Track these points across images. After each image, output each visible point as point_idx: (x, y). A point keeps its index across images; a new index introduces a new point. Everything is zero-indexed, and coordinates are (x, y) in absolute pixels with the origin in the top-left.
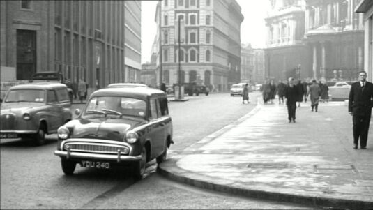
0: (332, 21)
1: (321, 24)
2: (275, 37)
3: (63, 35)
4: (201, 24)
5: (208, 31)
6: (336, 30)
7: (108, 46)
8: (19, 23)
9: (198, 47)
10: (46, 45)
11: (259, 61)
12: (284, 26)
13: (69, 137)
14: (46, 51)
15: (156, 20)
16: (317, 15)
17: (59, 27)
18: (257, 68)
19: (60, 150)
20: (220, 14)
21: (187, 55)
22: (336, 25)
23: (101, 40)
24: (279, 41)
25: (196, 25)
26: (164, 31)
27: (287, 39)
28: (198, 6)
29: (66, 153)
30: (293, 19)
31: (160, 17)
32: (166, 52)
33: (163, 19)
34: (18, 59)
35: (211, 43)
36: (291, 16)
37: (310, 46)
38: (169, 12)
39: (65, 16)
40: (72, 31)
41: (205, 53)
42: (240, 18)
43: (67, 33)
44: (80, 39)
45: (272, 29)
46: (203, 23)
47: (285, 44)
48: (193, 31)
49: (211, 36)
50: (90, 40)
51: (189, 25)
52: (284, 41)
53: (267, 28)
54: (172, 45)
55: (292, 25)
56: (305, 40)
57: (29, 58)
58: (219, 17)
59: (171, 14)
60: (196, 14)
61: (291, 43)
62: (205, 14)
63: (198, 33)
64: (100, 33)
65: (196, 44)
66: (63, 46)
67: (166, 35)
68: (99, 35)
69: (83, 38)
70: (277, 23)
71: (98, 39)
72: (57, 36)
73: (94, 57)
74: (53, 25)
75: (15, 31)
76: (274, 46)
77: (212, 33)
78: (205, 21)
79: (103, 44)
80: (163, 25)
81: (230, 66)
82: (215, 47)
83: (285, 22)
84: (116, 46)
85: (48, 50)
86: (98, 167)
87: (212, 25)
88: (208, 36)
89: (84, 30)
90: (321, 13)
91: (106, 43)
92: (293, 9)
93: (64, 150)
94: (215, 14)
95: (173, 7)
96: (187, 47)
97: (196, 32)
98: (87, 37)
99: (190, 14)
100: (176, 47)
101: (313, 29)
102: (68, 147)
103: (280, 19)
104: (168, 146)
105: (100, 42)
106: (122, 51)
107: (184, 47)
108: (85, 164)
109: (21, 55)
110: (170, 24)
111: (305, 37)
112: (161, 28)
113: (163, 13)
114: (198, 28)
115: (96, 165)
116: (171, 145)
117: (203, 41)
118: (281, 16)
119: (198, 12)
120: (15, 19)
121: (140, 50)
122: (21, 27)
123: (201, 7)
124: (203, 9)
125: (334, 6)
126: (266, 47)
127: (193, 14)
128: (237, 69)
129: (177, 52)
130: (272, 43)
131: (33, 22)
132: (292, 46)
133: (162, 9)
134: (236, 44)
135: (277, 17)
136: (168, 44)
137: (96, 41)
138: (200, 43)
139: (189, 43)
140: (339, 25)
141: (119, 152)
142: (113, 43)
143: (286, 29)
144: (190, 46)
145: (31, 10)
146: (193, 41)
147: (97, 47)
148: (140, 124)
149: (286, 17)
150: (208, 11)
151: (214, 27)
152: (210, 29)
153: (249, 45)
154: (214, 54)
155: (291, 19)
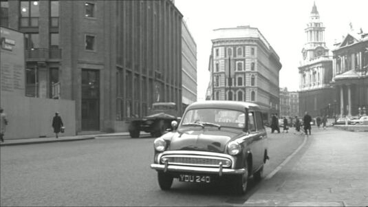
0: (356, 68)
1: (347, 70)
2: (307, 82)
3: (125, 74)
4: (247, 70)
5: (253, 76)
6: (360, 74)
7: (167, 86)
8: (83, 63)
9: (244, 89)
10: (108, 83)
11: (294, 101)
12: (315, 73)
13: (166, 150)
14: (108, 87)
15: (209, 69)
16: (343, 63)
17: (121, 67)
18: (292, 107)
19: (156, 163)
20: (263, 62)
21: (235, 95)
22: (359, 71)
23: (161, 80)
24: (311, 85)
25: (243, 71)
26: (216, 76)
27: (317, 83)
28: (244, 56)
29: (163, 166)
30: (322, 67)
31: (213, 65)
32: (218, 93)
33: (215, 66)
34: (82, 94)
35: (256, 85)
36: (321, 65)
37: (338, 88)
38: (220, 61)
39: (126, 57)
40: (134, 71)
41: (250, 94)
42: (279, 66)
43: (129, 72)
44: (141, 79)
45: (304, 76)
46: (248, 69)
47: (316, 87)
48: (240, 76)
49: (256, 80)
50: (151, 80)
51: (237, 71)
52: (314, 85)
53: (300, 75)
54: (223, 88)
55: (321, 72)
56: (333, 83)
57: (93, 94)
58: (262, 64)
59: (222, 63)
60: (243, 62)
61: (321, 86)
62: (250, 62)
63: (245, 77)
64: (160, 74)
65: (243, 86)
66: (125, 83)
67: (217, 80)
68: (159, 76)
69: (144, 78)
70: (309, 70)
71: (157, 79)
72: (119, 74)
73: (154, 95)
74: (115, 64)
75: (80, 70)
76: (306, 89)
77: (256, 77)
78: (250, 67)
79: (163, 84)
80: (215, 71)
81: (271, 105)
82: (259, 89)
83: (316, 69)
84: (174, 86)
85: (110, 87)
86: (198, 181)
87: (256, 70)
88: (253, 79)
89: (144, 71)
90: (346, 61)
91: (166, 84)
92: (322, 59)
93: (161, 163)
94: (258, 61)
95: (223, 57)
96: (235, 89)
97: (243, 77)
98: (148, 76)
99: (237, 62)
100: (226, 89)
101: (339, 74)
102: (165, 159)
103: (311, 67)
104: (265, 161)
105: (160, 82)
106: (180, 91)
107: (233, 89)
108: (184, 178)
109: (86, 91)
110: (220, 71)
111: (333, 80)
112: (213, 74)
113: (215, 62)
114: (244, 73)
115: (195, 179)
116: (267, 160)
117: (248, 83)
118: (312, 65)
119: (244, 60)
120: (79, 60)
121: (196, 92)
122: (85, 66)
123: (246, 56)
124: (249, 58)
125: (358, 55)
126: (300, 90)
127: (240, 62)
128: (277, 108)
129: (227, 93)
130: (304, 87)
131: (96, 62)
132: (322, 89)
133: (214, 58)
134: (275, 86)
135: (308, 66)
136: (219, 86)
137: (156, 81)
138: (246, 85)
139: (237, 86)
140: (362, 71)
141: (221, 165)
142: (172, 84)
143: (317, 75)
144: (238, 88)
145: (95, 51)
146: (240, 83)
147: (156, 86)
148: (239, 136)
149: (317, 66)
150: (253, 59)
151: (257, 72)
152: (254, 74)
153: (286, 89)
154: (258, 95)
155: (320, 67)
